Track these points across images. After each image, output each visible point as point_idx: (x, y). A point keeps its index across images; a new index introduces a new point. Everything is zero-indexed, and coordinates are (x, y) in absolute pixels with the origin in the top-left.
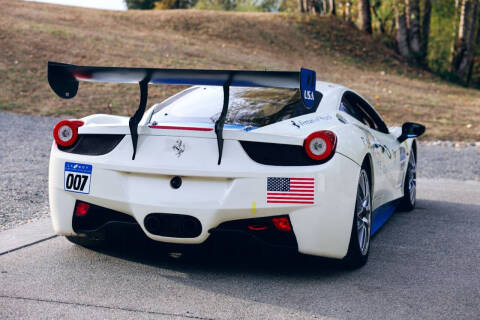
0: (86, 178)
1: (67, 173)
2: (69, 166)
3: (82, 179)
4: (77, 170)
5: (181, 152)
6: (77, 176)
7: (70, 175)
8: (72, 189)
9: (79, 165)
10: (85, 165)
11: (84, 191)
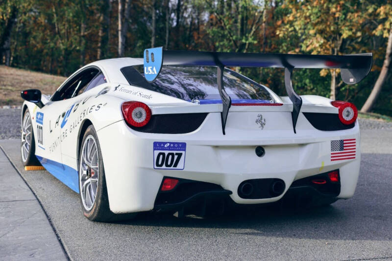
0: (180, 155)
1: (157, 152)
2: (157, 145)
3: (176, 157)
4: (169, 148)
5: (263, 125)
6: (169, 154)
7: (160, 154)
8: (164, 167)
9: (171, 143)
10: (178, 143)
11: (178, 167)
